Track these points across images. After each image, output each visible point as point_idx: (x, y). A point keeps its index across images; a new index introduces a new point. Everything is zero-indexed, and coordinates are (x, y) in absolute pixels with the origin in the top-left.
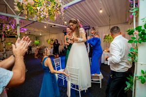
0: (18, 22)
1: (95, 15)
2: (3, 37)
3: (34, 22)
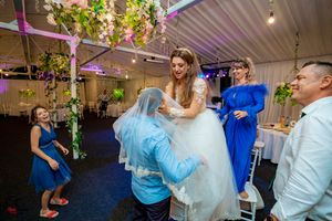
0: (73, 51)
1: (254, 32)
2: (54, 80)
3: (108, 50)
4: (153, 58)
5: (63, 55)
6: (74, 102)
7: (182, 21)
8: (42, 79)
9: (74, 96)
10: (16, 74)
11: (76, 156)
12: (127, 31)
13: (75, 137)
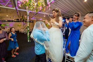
0: (28, 14)
4: (49, 15)
5: (26, 15)
6: (28, 27)
7: (58, 4)
8: (22, 22)
9: (28, 25)
10: (17, 20)
11: (28, 41)
12: (40, 8)
13: (28, 36)
